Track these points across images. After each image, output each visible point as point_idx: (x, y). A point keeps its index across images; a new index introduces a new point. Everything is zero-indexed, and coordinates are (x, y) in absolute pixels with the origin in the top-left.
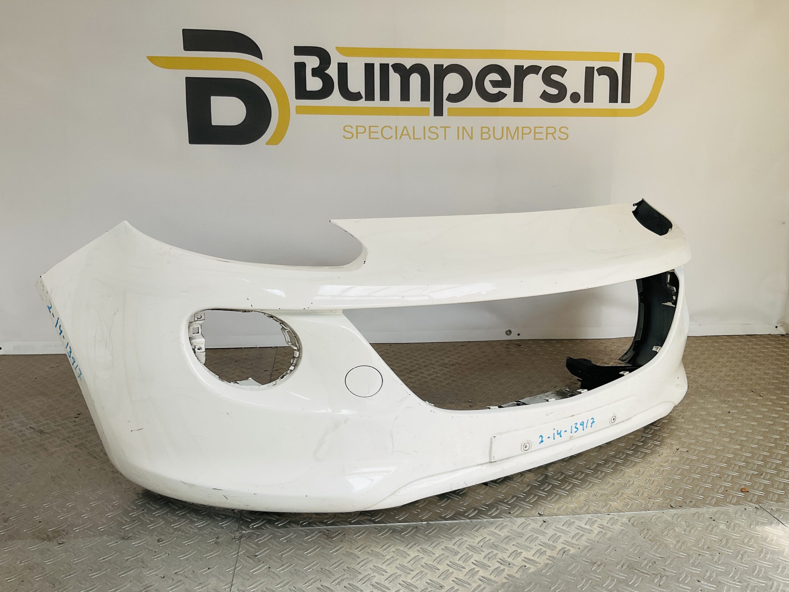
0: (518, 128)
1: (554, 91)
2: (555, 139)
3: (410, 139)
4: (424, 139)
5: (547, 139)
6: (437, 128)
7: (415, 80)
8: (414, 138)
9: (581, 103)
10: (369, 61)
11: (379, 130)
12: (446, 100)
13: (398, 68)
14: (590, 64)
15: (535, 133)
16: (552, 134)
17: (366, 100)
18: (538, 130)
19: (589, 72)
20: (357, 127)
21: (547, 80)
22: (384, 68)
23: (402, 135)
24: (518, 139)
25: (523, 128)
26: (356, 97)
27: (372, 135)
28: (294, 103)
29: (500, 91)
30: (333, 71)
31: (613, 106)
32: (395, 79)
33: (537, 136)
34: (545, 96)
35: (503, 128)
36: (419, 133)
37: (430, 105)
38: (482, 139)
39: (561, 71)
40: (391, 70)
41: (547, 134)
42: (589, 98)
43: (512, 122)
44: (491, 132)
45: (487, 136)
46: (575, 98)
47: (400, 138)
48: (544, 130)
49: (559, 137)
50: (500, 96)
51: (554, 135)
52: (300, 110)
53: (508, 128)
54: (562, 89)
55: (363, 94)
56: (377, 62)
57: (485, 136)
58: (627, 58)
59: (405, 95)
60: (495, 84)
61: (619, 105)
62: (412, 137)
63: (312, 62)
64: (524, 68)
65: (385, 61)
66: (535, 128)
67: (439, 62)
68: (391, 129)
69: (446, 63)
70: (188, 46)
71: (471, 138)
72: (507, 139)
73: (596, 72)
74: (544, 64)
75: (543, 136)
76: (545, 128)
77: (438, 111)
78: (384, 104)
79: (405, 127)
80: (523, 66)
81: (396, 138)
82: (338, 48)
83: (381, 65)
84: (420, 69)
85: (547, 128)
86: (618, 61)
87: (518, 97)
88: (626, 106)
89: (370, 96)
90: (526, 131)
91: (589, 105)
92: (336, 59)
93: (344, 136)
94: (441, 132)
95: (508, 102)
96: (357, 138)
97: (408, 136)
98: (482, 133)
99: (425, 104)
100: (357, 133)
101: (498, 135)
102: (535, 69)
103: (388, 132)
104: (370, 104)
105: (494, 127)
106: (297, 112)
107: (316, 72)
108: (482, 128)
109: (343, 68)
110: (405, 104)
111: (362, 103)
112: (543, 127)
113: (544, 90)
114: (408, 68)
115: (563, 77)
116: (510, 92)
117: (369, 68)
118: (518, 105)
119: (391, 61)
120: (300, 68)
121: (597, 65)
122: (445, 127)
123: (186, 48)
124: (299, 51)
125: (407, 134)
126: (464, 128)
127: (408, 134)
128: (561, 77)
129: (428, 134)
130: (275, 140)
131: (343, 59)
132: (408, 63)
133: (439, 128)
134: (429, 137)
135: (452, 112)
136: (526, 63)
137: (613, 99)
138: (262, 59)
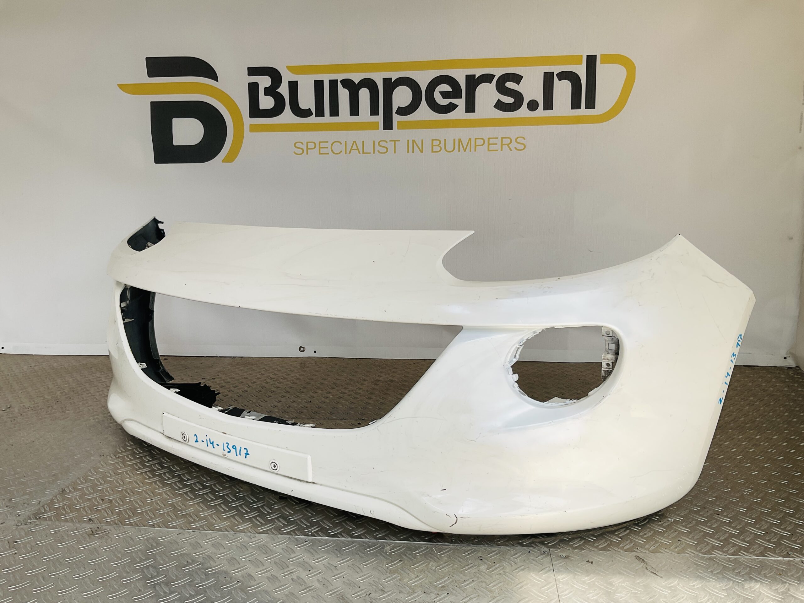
0: (470, 139)
1: (509, 100)
2: (511, 150)
3: (359, 153)
4: (374, 153)
5: (502, 150)
6: (387, 142)
7: (364, 94)
8: (363, 153)
9: (540, 112)
10: (319, 77)
11: (328, 145)
12: (396, 113)
13: (347, 83)
14: (549, 69)
15: (489, 144)
16: (508, 145)
17: (316, 116)
18: (491, 141)
19: (548, 78)
20: (307, 143)
21: (501, 88)
22: (333, 84)
23: (351, 149)
24: (470, 151)
25: (476, 139)
26: (306, 113)
27: (322, 151)
28: (248, 121)
29: (450, 102)
30: (284, 90)
31: (577, 112)
32: (344, 95)
33: (492, 147)
34: (500, 105)
35: (454, 140)
36: (369, 148)
37: (380, 119)
38: (433, 152)
39: (517, 79)
40: (340, 85)
41: (502, 145)
42: (548, 104)
43: (464, 134)
44: (442, 145)
45: (438, 149)
46: (533, 105)
47: (350, 153)
48: (498, 141)
49: (515, 148)
50: (451, 107)
51: (510, 145)
52: (253, 128)
53: (460, 140)
54: (518, 97)
55: (313, 111)
56: (326, 79)
57: (436, 149)
58: (591, 61)
59: (354, 110)
60: (445, 95)
61: (583, 111)
62: (361, 152)
63: (265, 82)
64: (476, 78)
65: (333, 77)
66: (489, 139)
67: (387, 75)
68: (341, 144)
69: (394, 76)
70: (151, 74)
71: (422, 152)
72: (459, 151)
73: (555, 78)
74: (498, 72)
75: (498, 147)
76: (500, 139)
77: (388, 125)
78: (335, 119)
79: (355, 142)
80: (475, 75)
81: (346, 153)
82: (288, 67)
83: (331, 81)
84: (369, 83)
85: (502, 138)
86: (581, 64)
87: (470, 107)
88: (590, 112)
89: (320, 113)
90: (480, 142)
91: (548, 113)
92: (287, 77)
93: (295, 152)
94: (390, 145)
95: (460, 113)
96: (307, 154)
97: (357, 151)
98: (433, 146)
99: (375, 118)
100: (307, 149)
101: (450, 147)
102: (488, 78)
103: (337, 148)
104: (320, 120)
105: (445, 140)
106: (251, 131)
107: (268, 91)
108: (433, 140)
109: (293, 86)
110: (354, 119)
111: (313, 119)
112: (497, 138)
113: (499, 99)
114: (357, 83)
115: (518, 85)
116: (461, 102)
117: (319, 85)
118: (470, 115)
119: (340, 77)
120: (253, 88)
121: (556, 69)
122: (395, 141)
123: (150, 75)
124: (252, 71)
125: (356, 148)
126: (414, 141)
127: (358, 149)
128: (517, 85)
129: (377, 148)
130: (230, 158)
131: (293, 78)
132: (357, 78)
133: (388, 141)
134: (378, 151)
135: (402, 126)
136: (478, 72)
137: (576, 104)
138: (217, 81)
